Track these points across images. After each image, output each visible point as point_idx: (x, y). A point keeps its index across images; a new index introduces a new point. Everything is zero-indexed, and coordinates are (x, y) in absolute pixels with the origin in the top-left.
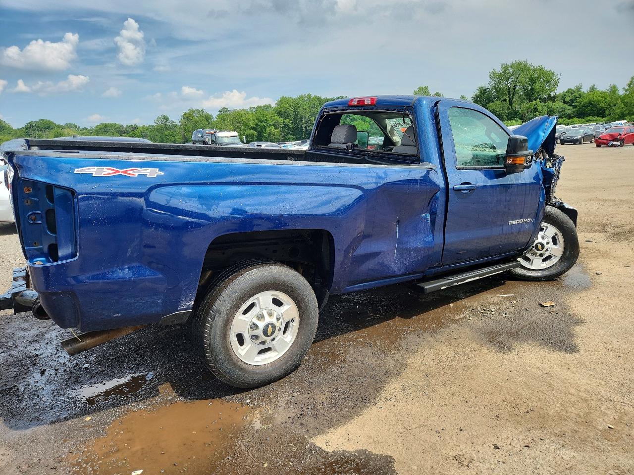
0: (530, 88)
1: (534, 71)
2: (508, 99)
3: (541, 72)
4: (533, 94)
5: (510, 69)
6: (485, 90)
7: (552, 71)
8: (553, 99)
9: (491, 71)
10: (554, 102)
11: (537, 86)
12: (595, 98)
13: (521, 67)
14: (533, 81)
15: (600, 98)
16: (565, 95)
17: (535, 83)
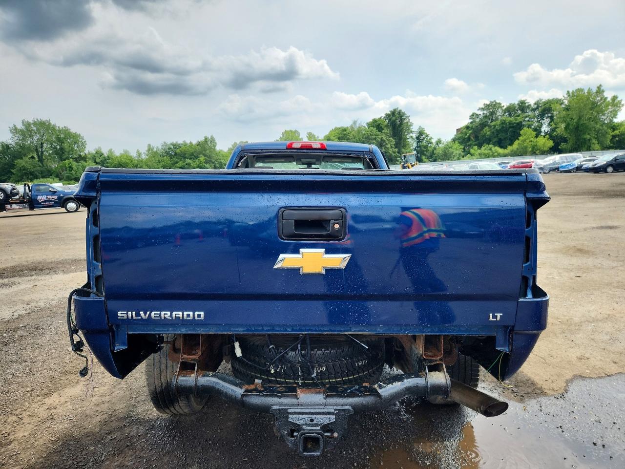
0: (58, 147)
1: (60, 131)
2: (36, 156)
3: (67, 133)
4: (64, 153)
5: (32, 126)
6: (7, 146)
7: (78, 133)
8: (84, 159)
9: (12, 126)
10: (86, 161)
11: (66, 145)
12: (124, 161)
13: (44, 126)
14: (60, 141)
15: (127, 161)
16: (95, 157)
17: (63, 143)
